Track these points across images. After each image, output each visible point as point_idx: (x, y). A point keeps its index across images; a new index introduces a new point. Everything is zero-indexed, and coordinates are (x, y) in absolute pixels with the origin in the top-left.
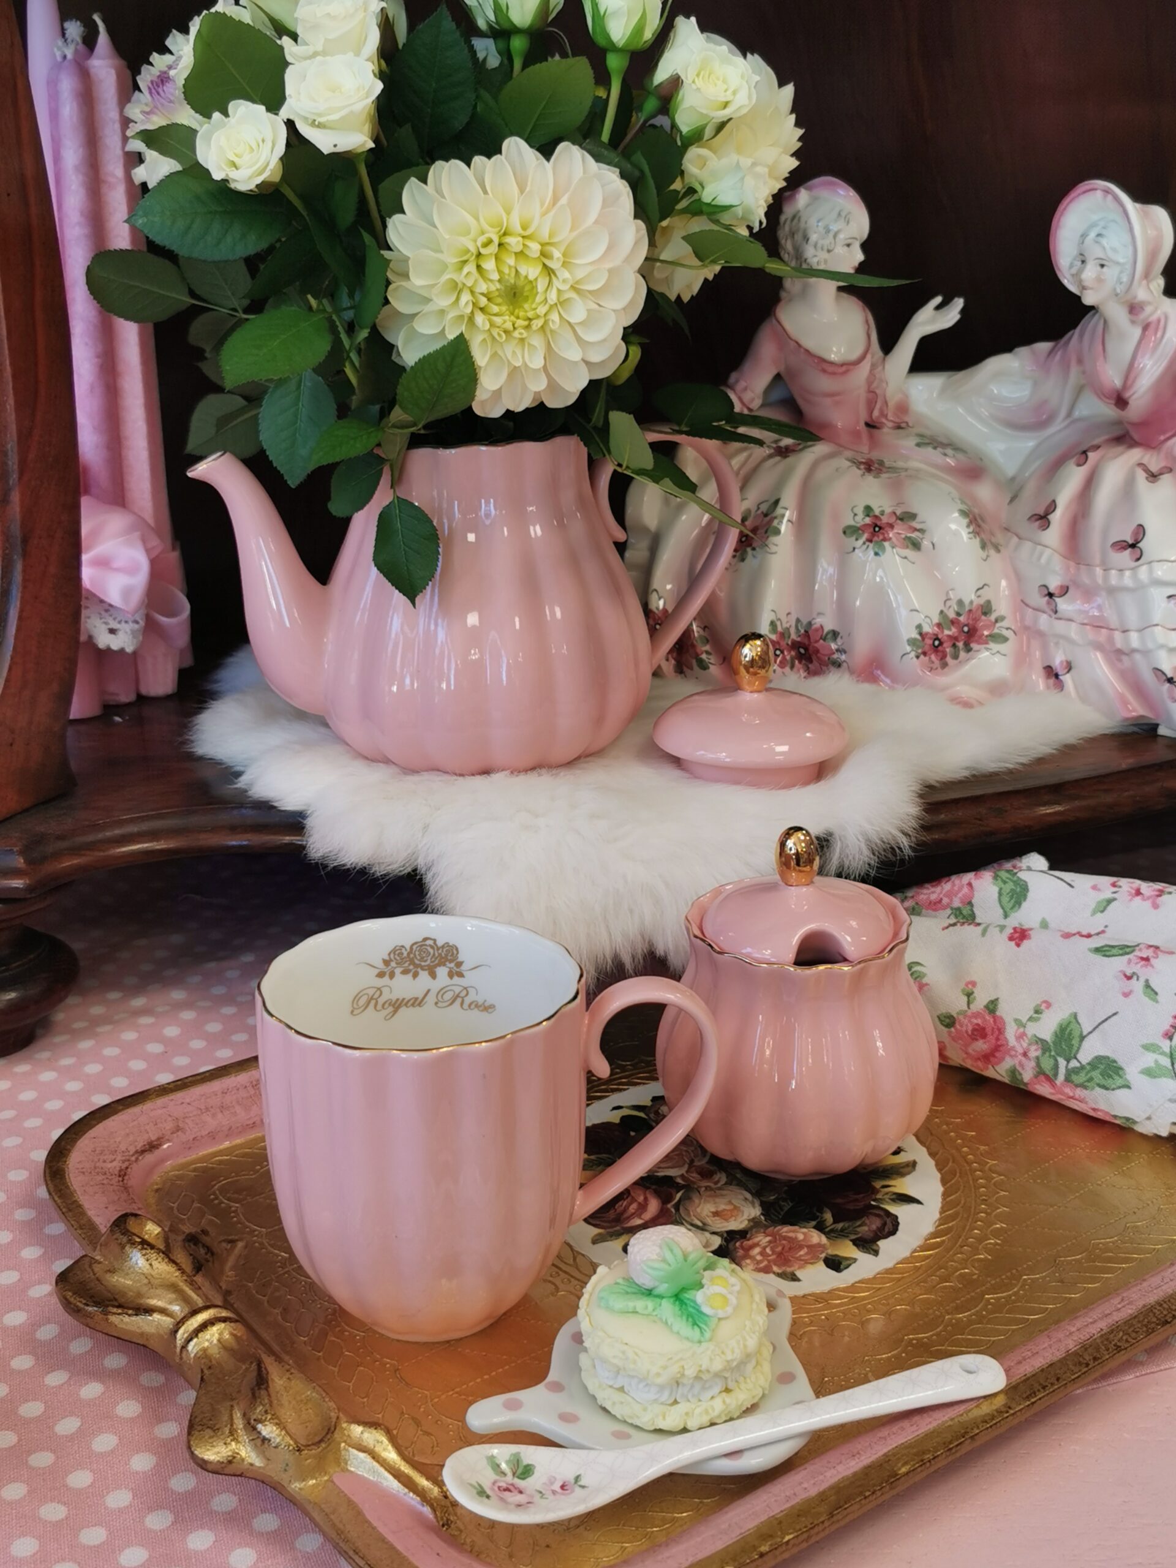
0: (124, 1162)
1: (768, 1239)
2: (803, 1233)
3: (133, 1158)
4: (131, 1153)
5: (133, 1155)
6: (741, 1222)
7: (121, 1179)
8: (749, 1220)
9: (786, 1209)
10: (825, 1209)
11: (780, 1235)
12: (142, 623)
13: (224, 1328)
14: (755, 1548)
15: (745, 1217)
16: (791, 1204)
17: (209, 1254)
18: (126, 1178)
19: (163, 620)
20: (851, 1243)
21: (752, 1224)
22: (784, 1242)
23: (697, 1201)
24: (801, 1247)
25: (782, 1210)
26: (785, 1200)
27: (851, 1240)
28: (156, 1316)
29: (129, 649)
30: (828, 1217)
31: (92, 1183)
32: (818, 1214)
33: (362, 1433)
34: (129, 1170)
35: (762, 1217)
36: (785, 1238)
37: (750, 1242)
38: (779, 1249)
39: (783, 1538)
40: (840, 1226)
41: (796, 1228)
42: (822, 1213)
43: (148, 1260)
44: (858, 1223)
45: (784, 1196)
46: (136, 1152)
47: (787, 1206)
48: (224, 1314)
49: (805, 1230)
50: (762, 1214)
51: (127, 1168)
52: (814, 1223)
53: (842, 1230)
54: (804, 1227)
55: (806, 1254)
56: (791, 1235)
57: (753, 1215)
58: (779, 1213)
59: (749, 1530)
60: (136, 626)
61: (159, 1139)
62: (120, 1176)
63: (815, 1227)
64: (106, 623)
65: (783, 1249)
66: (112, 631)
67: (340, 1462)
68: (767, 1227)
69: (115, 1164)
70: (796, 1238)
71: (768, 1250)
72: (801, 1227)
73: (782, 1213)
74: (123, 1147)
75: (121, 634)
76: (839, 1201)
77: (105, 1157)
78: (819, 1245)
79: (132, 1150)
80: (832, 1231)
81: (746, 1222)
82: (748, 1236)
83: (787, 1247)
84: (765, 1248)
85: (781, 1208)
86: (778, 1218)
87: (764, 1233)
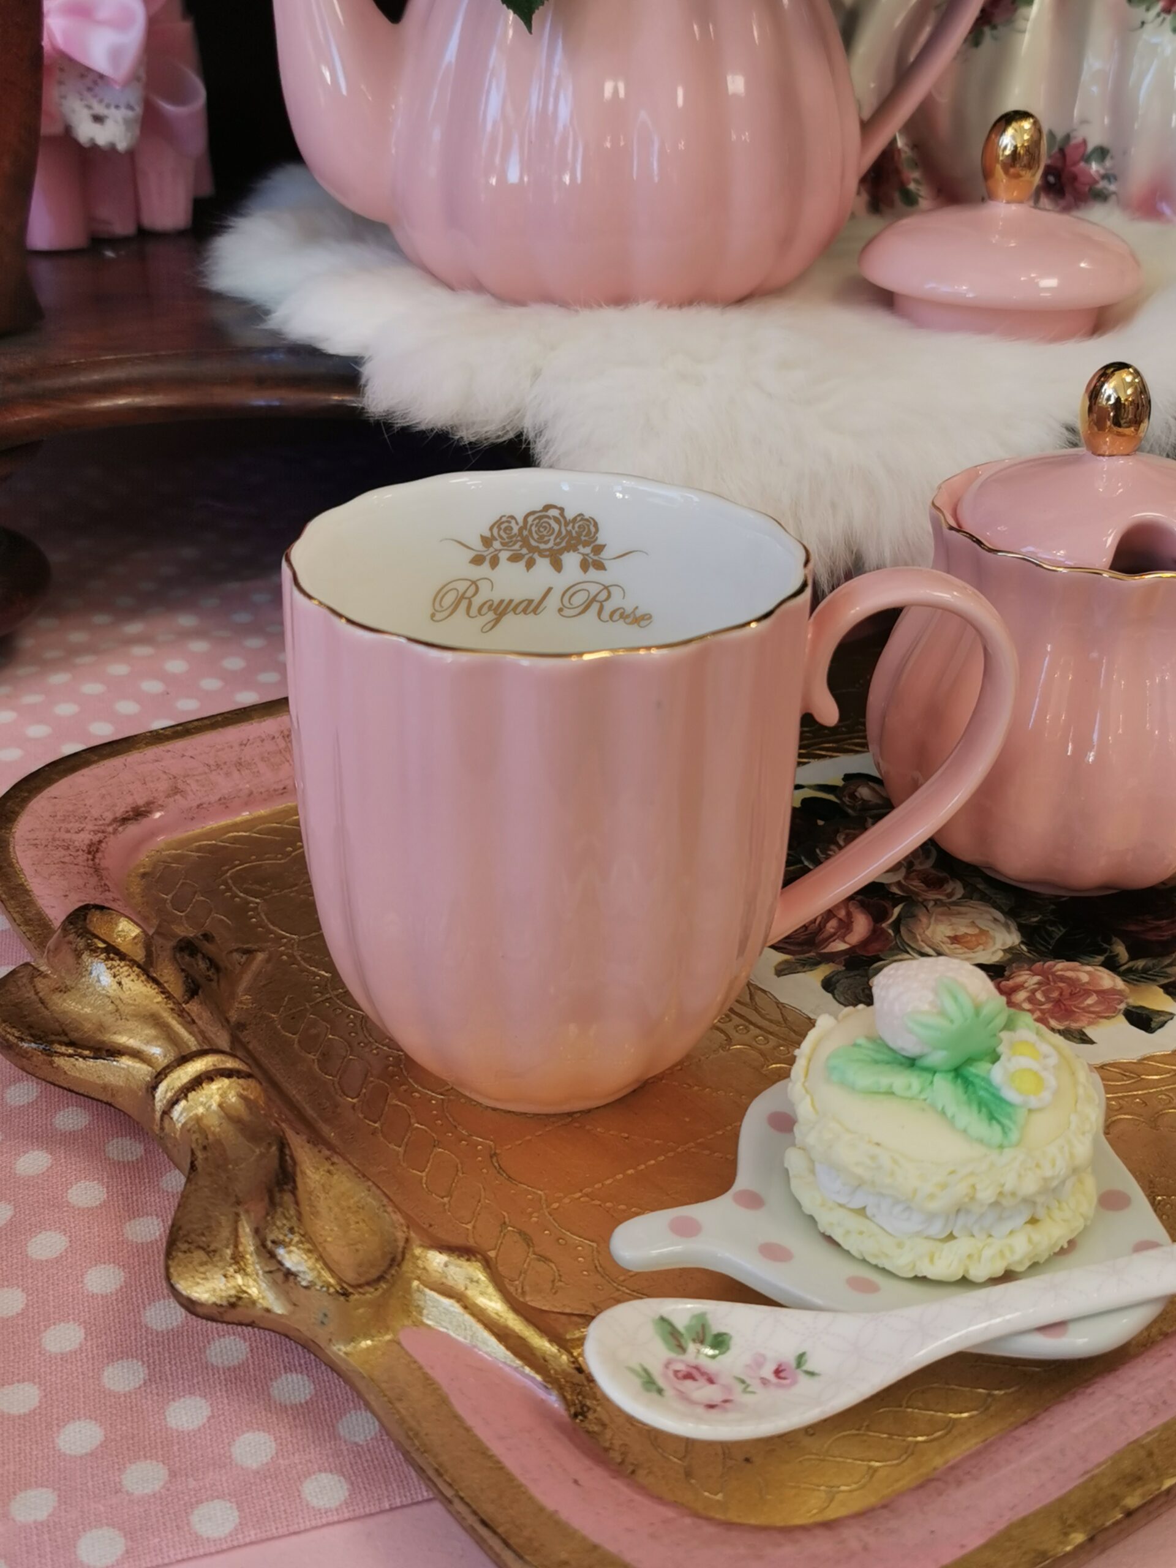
0: (96, 832)
1: (1037, 978)
2: (1088, 973)
3: (110, 829)
4: (107, 821)
5: (109, 825)
6: (994, 953)
7: (90, 857)
8: (1005, 951)
9: (1058, 937)
10: (1114, 939)
11: (1053, 974)
12: (139, 110)
13: (229, 1087)
14: (1115, 1500)
15: (999, 945)
16: (1063, 930)
17: (213, 970)
18: (99, 855)
19: (169, 108)
20: (1161, 991)
21: (1009, 956)
22: (1061, 985)
23: (924, 920)
24: (1087, 993)
25: (1052, 938)
26: (1053, 924)
27: (1162, 986)
28: (126, 1062)
29: (122, 146)
30: (1121, 950)
31: (46, 861)
32: (1105, 946)
33: (446, 1265)
34: (103, 845)
35: (1024, 947)
36: (1062, 979)
37: (1011, 983)
38: (1055, 995)
39: (1161, 1484)
40: (1140, 964)
41: (1076, 964)
42: (1111, 944)
43: (115, 976)
44: (1167, 961)
45: (1052, 917)
46: (115, 820)
47: (1058, 932)
48: (230, 1064)
49: (1089, 968)
50: (1022, 942)
51: (100, 842)
52: (1101, 958)
53: (1145, 970)
54: (1088, 964)
55: (1096, 1003)
56: (1069, 974)
57: (1009, 944)
58: (1049, 944)
59: (1099, 1465)
60: (130, 114)
61: (148, 804)
62: (89, 853)
63: (1104, 965)
64: (89, 107)
65: (1061, 994)
66: (98, 119)
67: (409, 1308)
68: (1034, 962)
69: (82, 835)
70: (1078, 980)
71: (1039, 996)
72: (1083, 964)
73: (1053, 942)
74: (95, 813)
75: (110, 124)
76: (1133, 928)
77: (69, 826)
78: (1113, 991)
79: (109, 816)
80: (1130, 971)
81: (1000, 954)
82: (1007, 973)
83: (1067, 992)
84: (1033, 992)
85: (1050, 934)
86: (1048, 949)
87: (1030, 970)
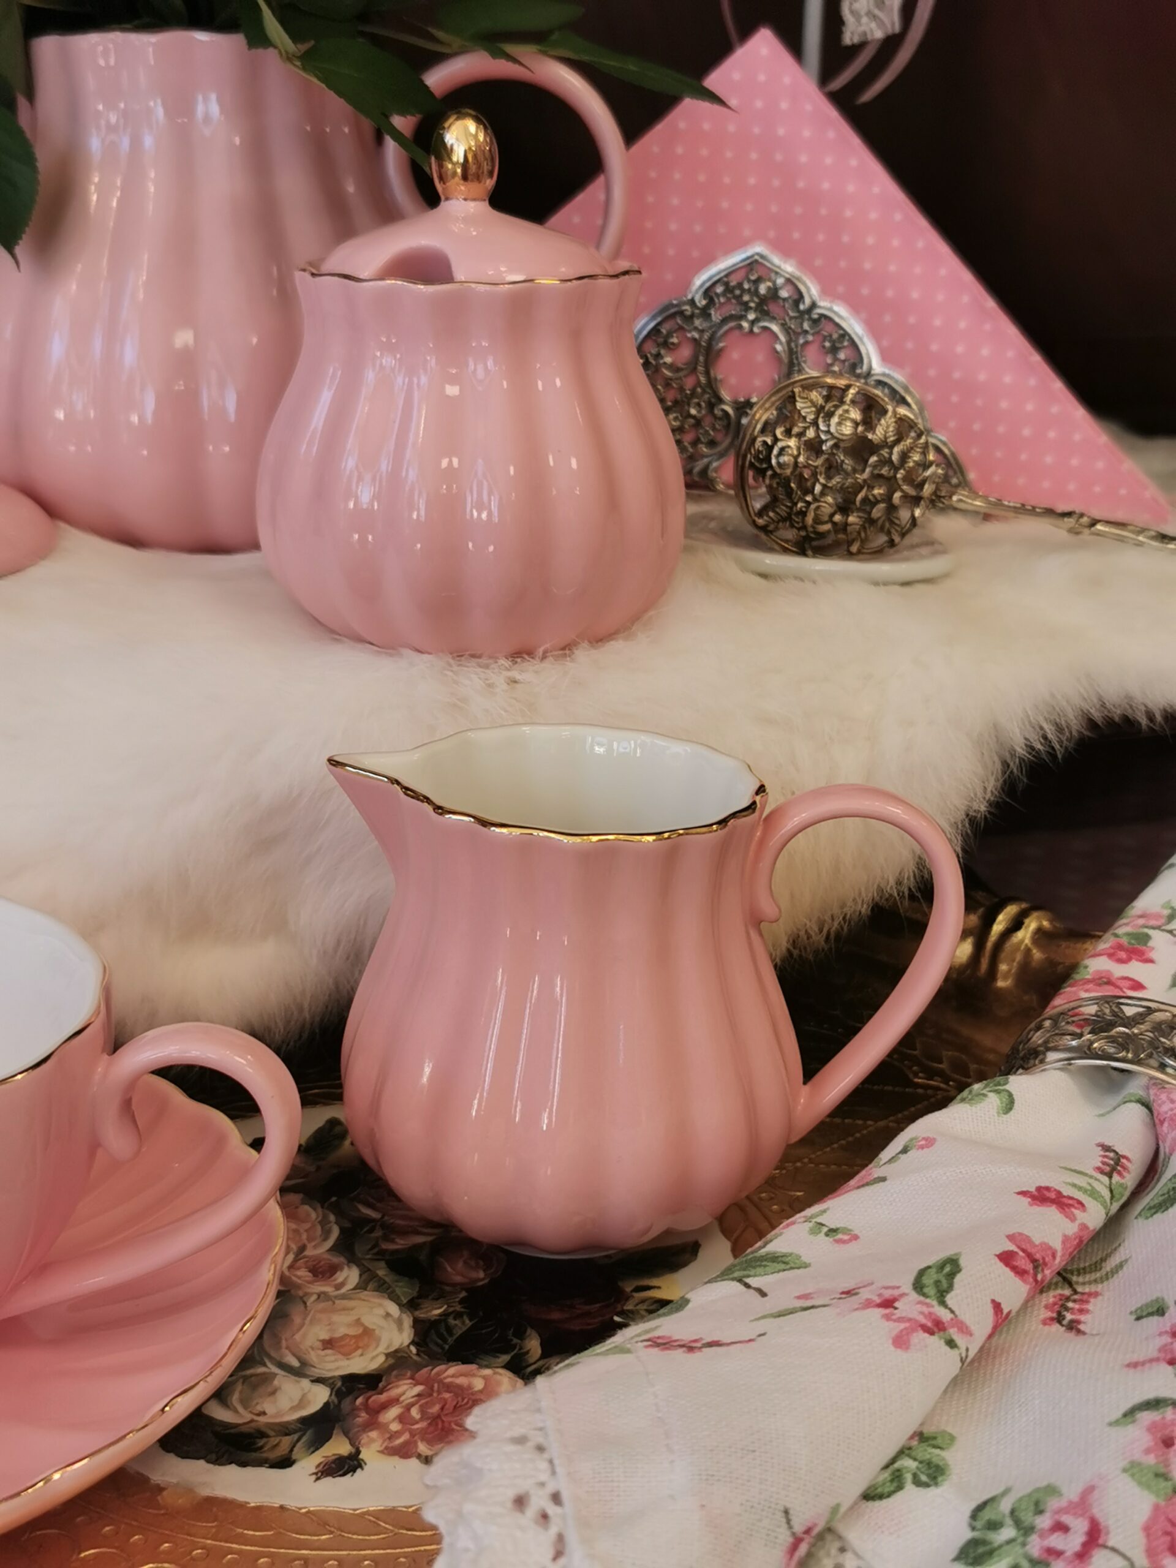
1: (419, 1389)
2: (484, 1377)
6: (373, 1358)
8: (388, 1355)
9: (458, 1332)
11: (441, 1382)
15: (382, 1348)
16: (468, 1323)
21: (391, 1361)
22: (447, 1395)
23: (297, 1320)
25: (451, 1333)
26: (458, 1315)
30: (533, 1345)
32: (515, 1341)
35: (413, 1349)
36: (449, 1388)
37: (383, 1397)
38: (435, 1409)
40: (554, 1361)
41: (473, 1367)
42: (522, 1338)
45: (458, 1308)
47: (461, 1326)
49: (487, 1372)
50: (413, 1343)
52: (506, 1358)
54: (487, 1367)
56: (462, 1381)
57: (396, 1345)
58: (445, 1341)
63: (508, 1366)
65: (442, 1409)
68: (419, 1367)
70: (470, 1387)
71: (415, 1412)
72: (481, 1366)
73: (451, 1340)
76: (556, 1316)
81: (381, 1357)
82: (381, 1385)
83: (450, 1406)
84: (408, 1408)
85: (450, 1330)
86: (443, 1348)
87: (412, 1378)
